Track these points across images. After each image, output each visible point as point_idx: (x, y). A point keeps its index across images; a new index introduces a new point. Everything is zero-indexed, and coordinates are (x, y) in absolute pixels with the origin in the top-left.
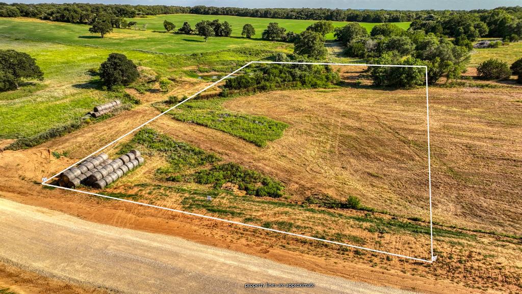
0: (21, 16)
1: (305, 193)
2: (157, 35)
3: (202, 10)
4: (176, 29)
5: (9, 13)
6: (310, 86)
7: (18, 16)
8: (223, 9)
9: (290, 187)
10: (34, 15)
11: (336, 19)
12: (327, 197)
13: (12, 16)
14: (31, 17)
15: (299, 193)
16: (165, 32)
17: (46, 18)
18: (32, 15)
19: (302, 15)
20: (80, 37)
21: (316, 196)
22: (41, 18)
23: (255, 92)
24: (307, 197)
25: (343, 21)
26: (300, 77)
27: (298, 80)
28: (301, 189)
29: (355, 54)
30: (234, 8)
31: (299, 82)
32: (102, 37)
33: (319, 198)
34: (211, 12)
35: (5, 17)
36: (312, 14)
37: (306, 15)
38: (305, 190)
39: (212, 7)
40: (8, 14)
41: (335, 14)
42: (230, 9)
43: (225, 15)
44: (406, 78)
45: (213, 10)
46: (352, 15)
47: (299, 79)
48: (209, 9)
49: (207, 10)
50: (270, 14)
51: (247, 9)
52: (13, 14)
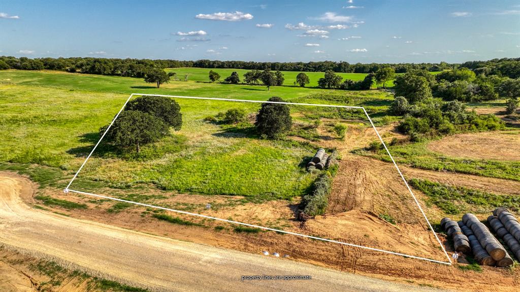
0: (45, 69)
2: (200, 86)
3: (207, 64)
4: (222, 79)
5: (33, 65)
7: (42, 69)
8: (228, 62)
10: (59, 68)
11: (344, 70)
13: (36, 69)
14: (56, 70)
17: (73, 71)
18: (57, 67)
19: (309, 67)
20: (132, 87)
22: (67, 71)
25: (351, 72)
30: (240, 62)
32: (158, 87)
34: (216, 65)
35: (29, 69)
36: (320, 66)
37: (315, 68)
39: (217, 61)
40: (32, 67)
41: (343, 66)
42: (235, 63)
43: (231, 68)
45: (218, 64)
46: (358, 67)
48: (214, 62)
49: (212, 63)
50: (278, 67)
51: (253, 62)
52: (38, 66)
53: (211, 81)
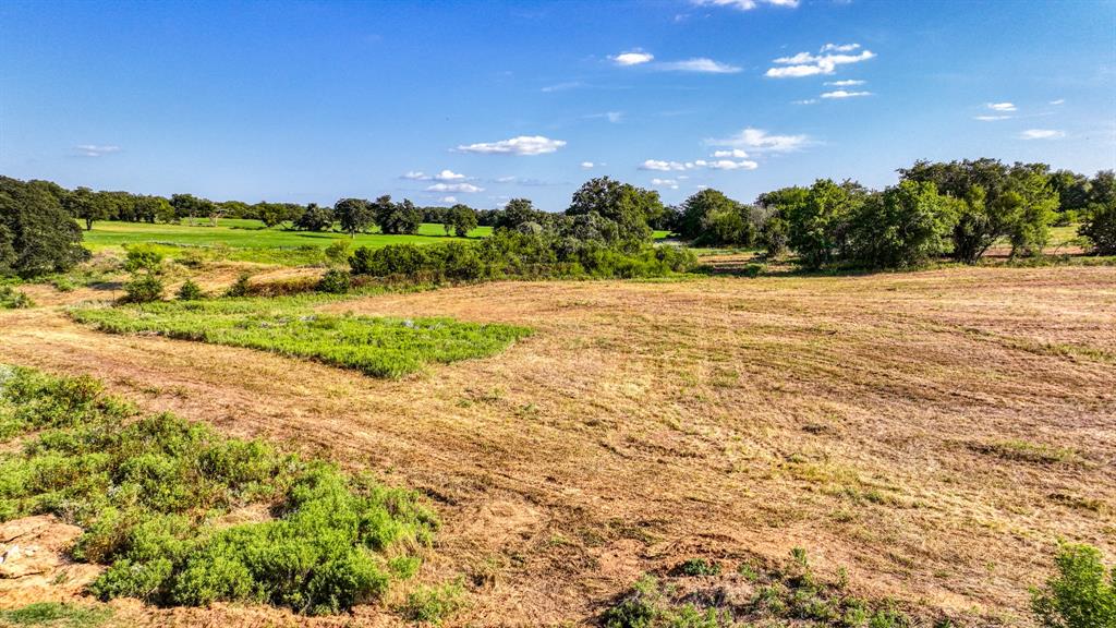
1: (593, 564)
6: (610, 271)
9: (477, 528)
12: (795, 583)
15: (541, 563)
16: (261, 228)
21: (690, 585)
23: (437, 282)
24: (607, 592)
26: (581, 252)
27: (574, 261)
28: (558, 535)
29: (725, 237)
31: (576, 265)
33: (720, 596)
38: (589, 539)
42: (433, 211)
44: (901, 233)
47: (577, 258)
53: (264, 225)
